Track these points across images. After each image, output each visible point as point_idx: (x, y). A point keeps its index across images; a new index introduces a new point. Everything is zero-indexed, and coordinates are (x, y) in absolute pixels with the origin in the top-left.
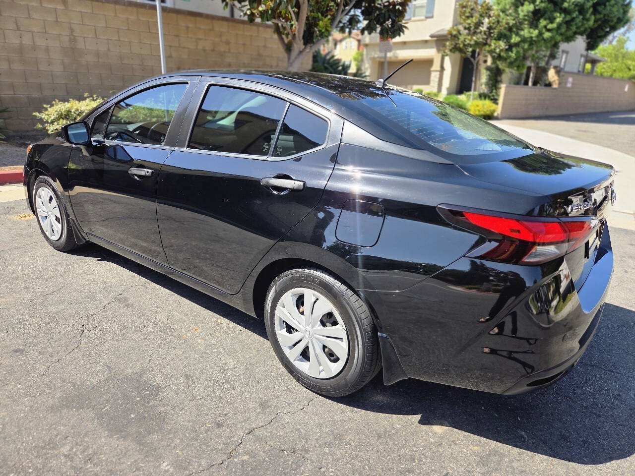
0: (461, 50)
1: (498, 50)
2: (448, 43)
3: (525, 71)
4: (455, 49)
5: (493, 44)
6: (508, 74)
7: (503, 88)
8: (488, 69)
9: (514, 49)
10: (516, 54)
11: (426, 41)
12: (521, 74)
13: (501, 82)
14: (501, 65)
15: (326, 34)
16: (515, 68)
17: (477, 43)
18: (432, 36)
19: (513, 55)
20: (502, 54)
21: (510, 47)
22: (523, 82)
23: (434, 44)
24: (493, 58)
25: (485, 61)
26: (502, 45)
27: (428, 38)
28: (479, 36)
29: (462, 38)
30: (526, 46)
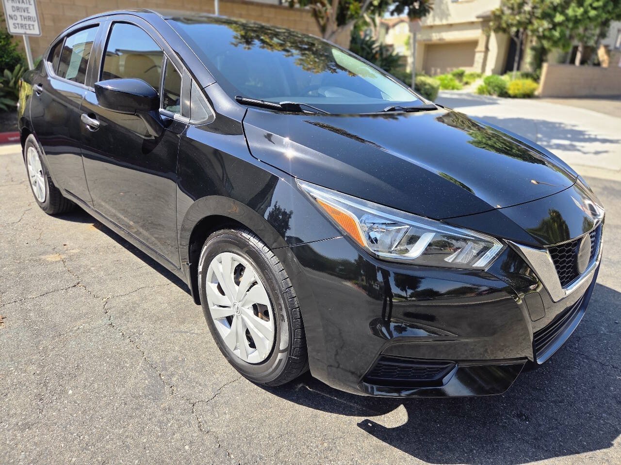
0: (504, 31)
1: (541, 30)
2: (491, 24)
3: (570, 50)
4: (499, 29)
5: (536, 23)
6: (555, 54)
7: (545, 66)
8: (533, 49)
9: (558, 29)
10: (560, 34)
11: (472, 23)
12: (567, 53)
13: (546, 61)
14: (546, 44)
15: (356, 16)
16: (561, 47)
17: (520, 23)
18: (478, 17)
19: (557, 34)
20: (547, 33)
21: (555, 26)
22: (568, 60)
23: (480, 26)
24: (539, 38)
25: (531, 41)
26: (546, 24)
27: (475, 20)
28: (522, 15)
29: (505, 18)
30: (570, 25)
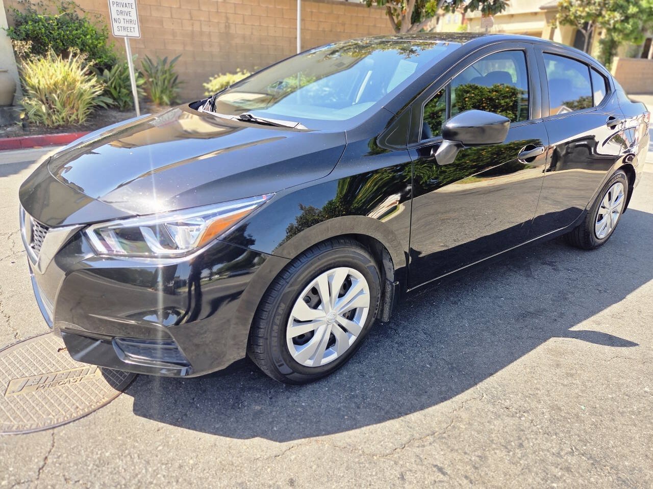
0: (572, 23)
1: (612, 22)
2: (558, 15)
3: (643, 43)
4: (566, 21)
5: (607, 15)
6: (625, 47)
7: (616, 60)
8: (602, 42)
9: (631, 21)
10: (632, 26)
11: (536, 14)
12: (639, 46)
13: (616, 55)
14: (616, 37)
16: (633, 40)
17: (589, 15)
18: (542, 8)
19: (629, 26)
20: (618, 26)
21: (627, 19)
22: (640, 54)
23: (544, 17)
24: (609, 30)
25: (600, 34)
26: (618, 16)
27: (538, 10)
28: (592, 7)
29: (573, 10)
30: (645, 17)
